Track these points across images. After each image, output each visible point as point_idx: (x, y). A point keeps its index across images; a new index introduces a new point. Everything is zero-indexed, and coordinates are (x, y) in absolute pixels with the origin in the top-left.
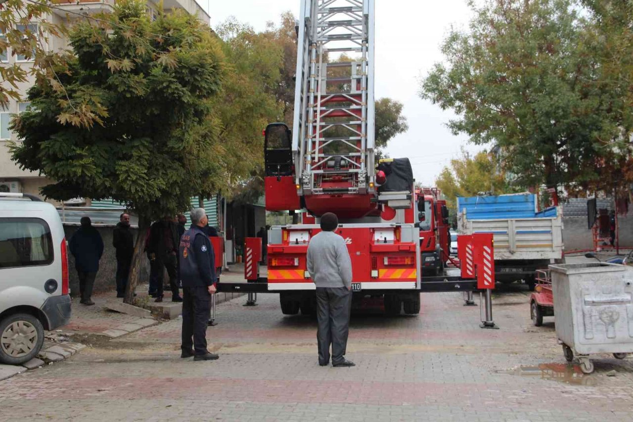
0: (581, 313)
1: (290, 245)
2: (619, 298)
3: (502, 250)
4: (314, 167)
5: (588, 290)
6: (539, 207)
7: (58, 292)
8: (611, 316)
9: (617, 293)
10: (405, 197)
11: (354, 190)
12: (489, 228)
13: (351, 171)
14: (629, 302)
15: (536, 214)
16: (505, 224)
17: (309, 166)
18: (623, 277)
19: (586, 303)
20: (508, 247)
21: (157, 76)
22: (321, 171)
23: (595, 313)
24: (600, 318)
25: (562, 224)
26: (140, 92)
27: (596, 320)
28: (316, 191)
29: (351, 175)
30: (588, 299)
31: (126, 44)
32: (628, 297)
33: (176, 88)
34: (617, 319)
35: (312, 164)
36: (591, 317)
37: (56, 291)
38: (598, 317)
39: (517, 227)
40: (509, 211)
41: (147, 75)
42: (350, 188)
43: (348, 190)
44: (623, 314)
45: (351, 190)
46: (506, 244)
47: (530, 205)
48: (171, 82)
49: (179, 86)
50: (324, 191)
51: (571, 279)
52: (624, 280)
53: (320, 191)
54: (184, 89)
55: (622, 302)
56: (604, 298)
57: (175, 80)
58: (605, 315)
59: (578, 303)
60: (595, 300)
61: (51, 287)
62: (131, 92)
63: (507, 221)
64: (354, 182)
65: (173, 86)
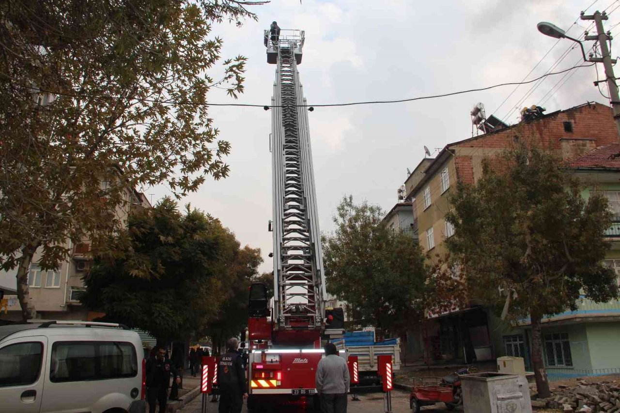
0: (496, 406)
1: (268, 363)
2: (516, 395)
3: (366, 365)
4: (285, 311)
5: (499, 391)
6: (377, 339)
7: (139, 398)
8: (512, 407)
9: (515, 392)
10: (341, 332)
11: (312, 327)
12: (358, 351)
13: (309, 315)
14: (521, 397)
15: (375, 343)
16: (367, 349)
17: (282, 311)
18: (517, 381)
19: (498, 399)
20: (369, 363)
21: (187, 249)
22: (289, 315)
23: (503, 405)
24: (507, 409)
25: (400, 349)
26: (176, 258)
27: (504, 409)
28: (287, 328)
29: (309, 317)
30: (500, 396)
31: (169, 227)
32: (521, 394)
33: (200, 258)
34: (516, 409)
35: (284, 310)
36: (501, 408)
37: (138, 396)
38: (505, 408)
39: (375, 351)
40: (359, 341)
41: (180, 247)
42: (309, 326)
43: (308, 327)
44: (519, 405)
45: (310, 327)
46: (369, 361)
47: (371, 338)
48: (197, 253)
49: (202, 256)
50: (292, 327)
51: (489, 384)
52: (517, 383)
53: (290, 328)
54: (205, 258)
55: (518, 398)
56: (508, 396)
57: (200, 252)
58: (509, 407)
59: (494, 400)
60: (503, 397)
61: (134, 393)
62: (171, 258)
63: (369, 347)
64: (310, 322)
65: (198, 256)
